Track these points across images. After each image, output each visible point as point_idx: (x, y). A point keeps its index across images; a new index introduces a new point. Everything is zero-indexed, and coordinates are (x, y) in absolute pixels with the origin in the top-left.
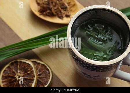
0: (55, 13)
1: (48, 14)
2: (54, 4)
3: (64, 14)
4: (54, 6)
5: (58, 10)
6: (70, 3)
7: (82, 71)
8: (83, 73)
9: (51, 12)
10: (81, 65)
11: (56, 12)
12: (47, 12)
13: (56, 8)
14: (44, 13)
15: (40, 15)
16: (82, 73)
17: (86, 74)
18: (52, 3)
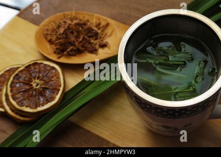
0: (82, 49)
1: (70, 53)
2: (75, 34)
3: (96, 44)
4: (77, 37)
5: (85, 41)
6: (99, 24)
7: (161, 125)
8: (163, 126)
9: (74, 48)
10: (158, 116)
11: (83, 46)
12: (69, 50)
13: (81, 39)
14: (65, 53)
15: (59, 58)
16: (161, 128)
17: (169, 128)
18: (72, 33)
